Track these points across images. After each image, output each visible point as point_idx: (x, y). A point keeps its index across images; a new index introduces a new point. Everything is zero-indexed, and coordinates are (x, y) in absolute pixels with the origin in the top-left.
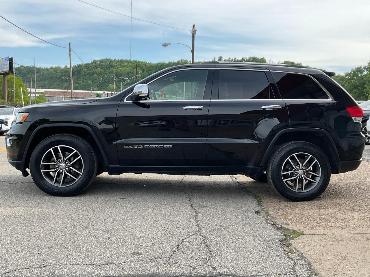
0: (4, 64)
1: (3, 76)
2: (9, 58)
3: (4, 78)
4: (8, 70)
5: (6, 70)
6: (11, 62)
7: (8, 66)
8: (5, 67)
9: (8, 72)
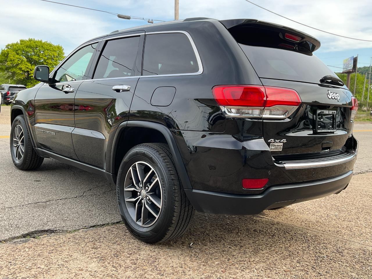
0: (349, 64)
1: (347, 74)
2: (354, 57)
3: (348, 76)
4: (352, 68)
5: (350, 69)
6: (355, 61)
7: (352, 65)
8: (350, 66)
9: (351, 71)
